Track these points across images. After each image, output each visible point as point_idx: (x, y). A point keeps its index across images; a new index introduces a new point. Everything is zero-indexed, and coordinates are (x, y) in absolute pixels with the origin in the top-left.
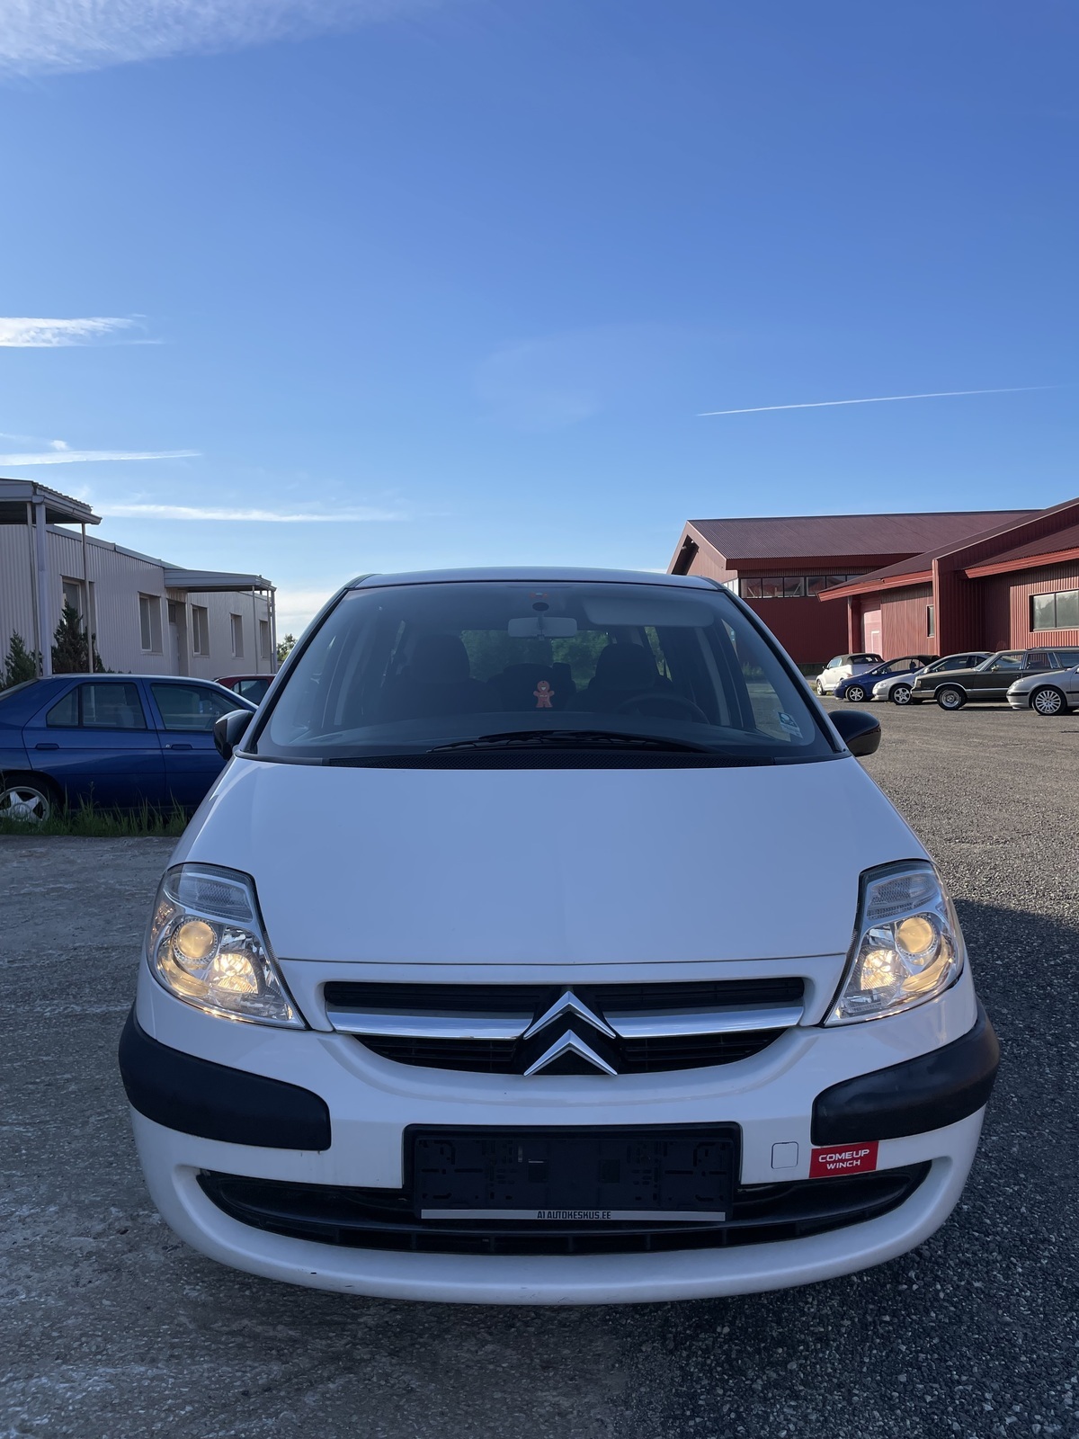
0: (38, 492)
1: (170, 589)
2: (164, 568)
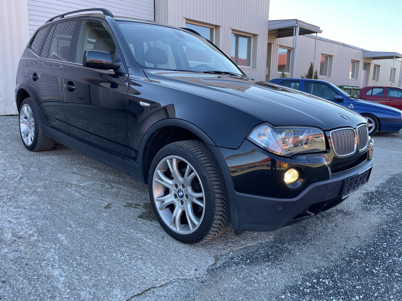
0: (298, 22)
1: (364, 58)
2: (364, 51)
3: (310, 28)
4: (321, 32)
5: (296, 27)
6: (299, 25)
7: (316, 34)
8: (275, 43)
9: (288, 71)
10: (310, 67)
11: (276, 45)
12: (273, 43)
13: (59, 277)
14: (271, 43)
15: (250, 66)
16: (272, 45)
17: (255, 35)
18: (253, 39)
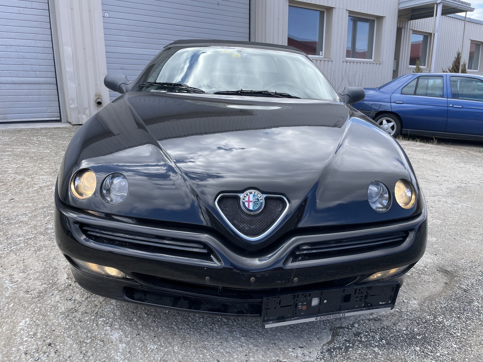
3: (457, 5)
4: (472, 10)
5: (437, 4)
6: (442, 1)
7: (465, 13)
8: (406, 27)
9: (423, 65)
10: (457, 57)
11: (408, 30)
12: (404, 27)
13: (118, 342)
14: (401, 27)
15: (372, 59)
16: (403, 30)
17: (380, 18)
18: (377, 23)
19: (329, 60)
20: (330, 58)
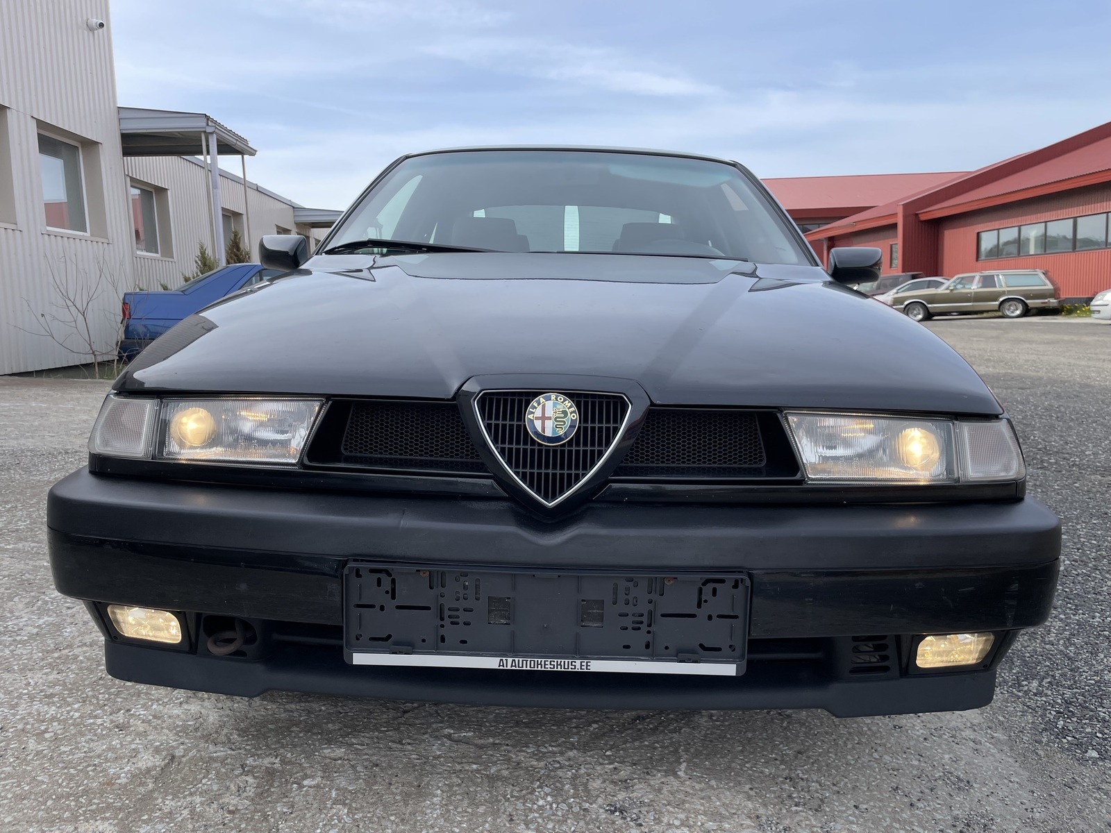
0: (211, 123)
1: (298, 224)
2: (293, 207)
3: (235, 141)
4: (252, 153)
5: (207, 135)
6: (216, 130)
7: (241, 156)
9: (154, 251)
10: (232, 239)
15: (86, 232)
17: (90, 145)
18: (83, 154)
19: (13, 227)
20: (16, 224)
